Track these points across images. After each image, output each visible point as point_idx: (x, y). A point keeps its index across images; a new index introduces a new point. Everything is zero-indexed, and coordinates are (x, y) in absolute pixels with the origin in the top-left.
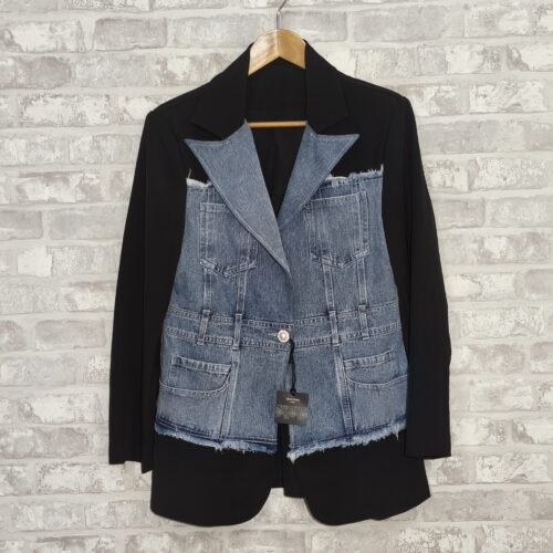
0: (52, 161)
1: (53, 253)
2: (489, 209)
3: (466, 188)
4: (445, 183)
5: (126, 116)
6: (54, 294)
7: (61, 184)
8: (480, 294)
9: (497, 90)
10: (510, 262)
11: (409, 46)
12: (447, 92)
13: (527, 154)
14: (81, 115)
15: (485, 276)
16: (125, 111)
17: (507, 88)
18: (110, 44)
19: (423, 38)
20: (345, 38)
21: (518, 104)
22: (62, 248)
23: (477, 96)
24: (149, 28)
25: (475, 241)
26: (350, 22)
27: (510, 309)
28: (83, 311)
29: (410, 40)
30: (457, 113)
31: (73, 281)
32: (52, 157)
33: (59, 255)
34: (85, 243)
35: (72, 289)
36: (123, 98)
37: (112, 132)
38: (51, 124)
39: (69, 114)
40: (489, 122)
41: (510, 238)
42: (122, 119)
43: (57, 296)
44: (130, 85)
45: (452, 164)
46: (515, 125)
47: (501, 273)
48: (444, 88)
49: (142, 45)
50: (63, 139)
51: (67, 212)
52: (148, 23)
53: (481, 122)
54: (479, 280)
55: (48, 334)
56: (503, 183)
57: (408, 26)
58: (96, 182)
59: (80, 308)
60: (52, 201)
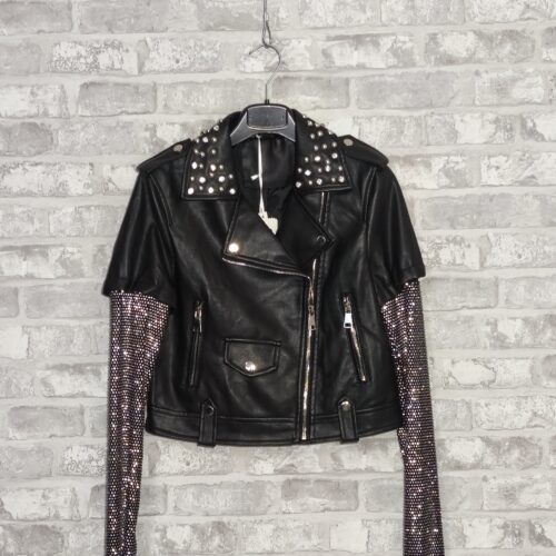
0: (31, 233)
1: (29, 333)
2: (503, 289)
3: (477, 267)
4: (454, 260)
5: (111, 186)
6: (29, 378)
7: (39, 258)
8: (494, 381)
9: (510, 161)
10: (527, 346)
11: (416, 114)
12: (457, 163)
13: (543, 230)
14: (63, 184)
15: (500, 362)
16: (110, 180)
17: (521, 160)
18: (95, 110)
19: (430, 105)
20: (348, 105)
21: (533, 177)
22: (38, 328)
23: (489, 167)
24: (137, 93)
25: (488, 324)
26: (353, 88)
27: (527, 397)
28: (60, 397)
29: (416, 108)
30: (467, 186)
31: (51, 363)
32: (31, 229)
33: (36, 335)
34: (64, 322)
35: (49, 372)
36: (109, 167)
37: (96, 203)
38: (30, 194)
39: (49, 183)
40: (502, 195)
41: (526, 320)
42: (107, 190)
43: (32, 380)
44: (117, 152)
45: (462, 240)
46: (530, 198)
47: (516, 359)
48: (453, 158)
49: (130, 110)
50: (42, 210)
51: (46, 289)
52: (137, 88)
53: (494, 196)
54: (491, 365)
55: (21, 421)
56: (518, 261)
57: (415, 92)
58: (77, 256)
59: (57, 393)
60: (30, 277)
